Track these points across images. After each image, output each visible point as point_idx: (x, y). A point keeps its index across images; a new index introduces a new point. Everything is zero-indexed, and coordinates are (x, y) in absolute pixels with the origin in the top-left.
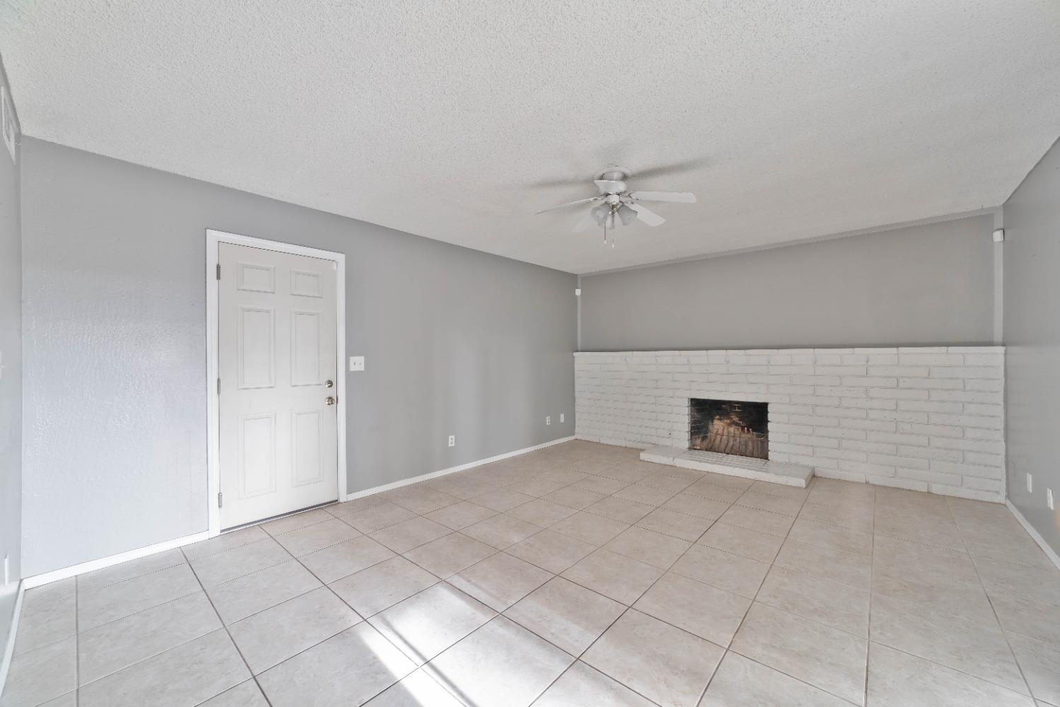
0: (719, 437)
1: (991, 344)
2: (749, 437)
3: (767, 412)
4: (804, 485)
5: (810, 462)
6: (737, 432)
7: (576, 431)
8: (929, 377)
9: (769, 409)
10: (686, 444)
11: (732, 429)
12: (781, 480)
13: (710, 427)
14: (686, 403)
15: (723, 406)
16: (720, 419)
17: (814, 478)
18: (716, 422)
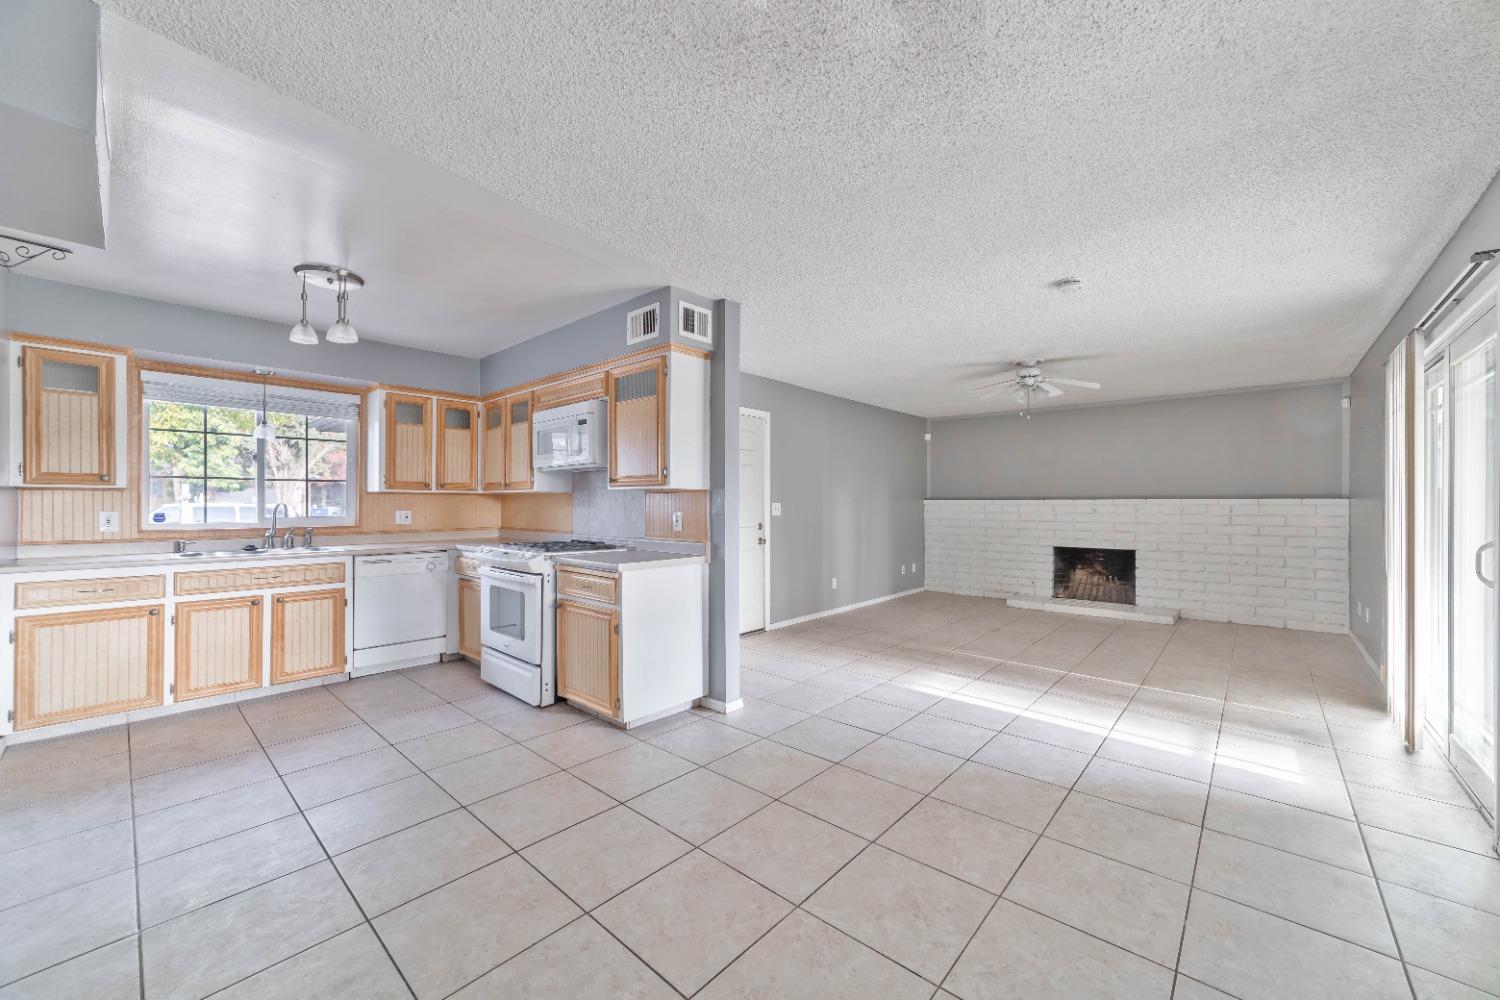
0: (1082, 586)
1: (1340, 497)
2: (1114, 585)
3: (1134, 559)
4: (1172, 623)
5: (1177, 605)
6: (1101, 581)
7: (925, 582)
8: (1286, 525)
9: (1137, 557)
10: (1051, 592)
11: (1096, 579)
12: (1151, 619)
13: (1072, 576)
14: (1051, 551)
15: (1087, 555)
16: (1082, 569)
17: (1179, 619)
18: (1078, 571)
